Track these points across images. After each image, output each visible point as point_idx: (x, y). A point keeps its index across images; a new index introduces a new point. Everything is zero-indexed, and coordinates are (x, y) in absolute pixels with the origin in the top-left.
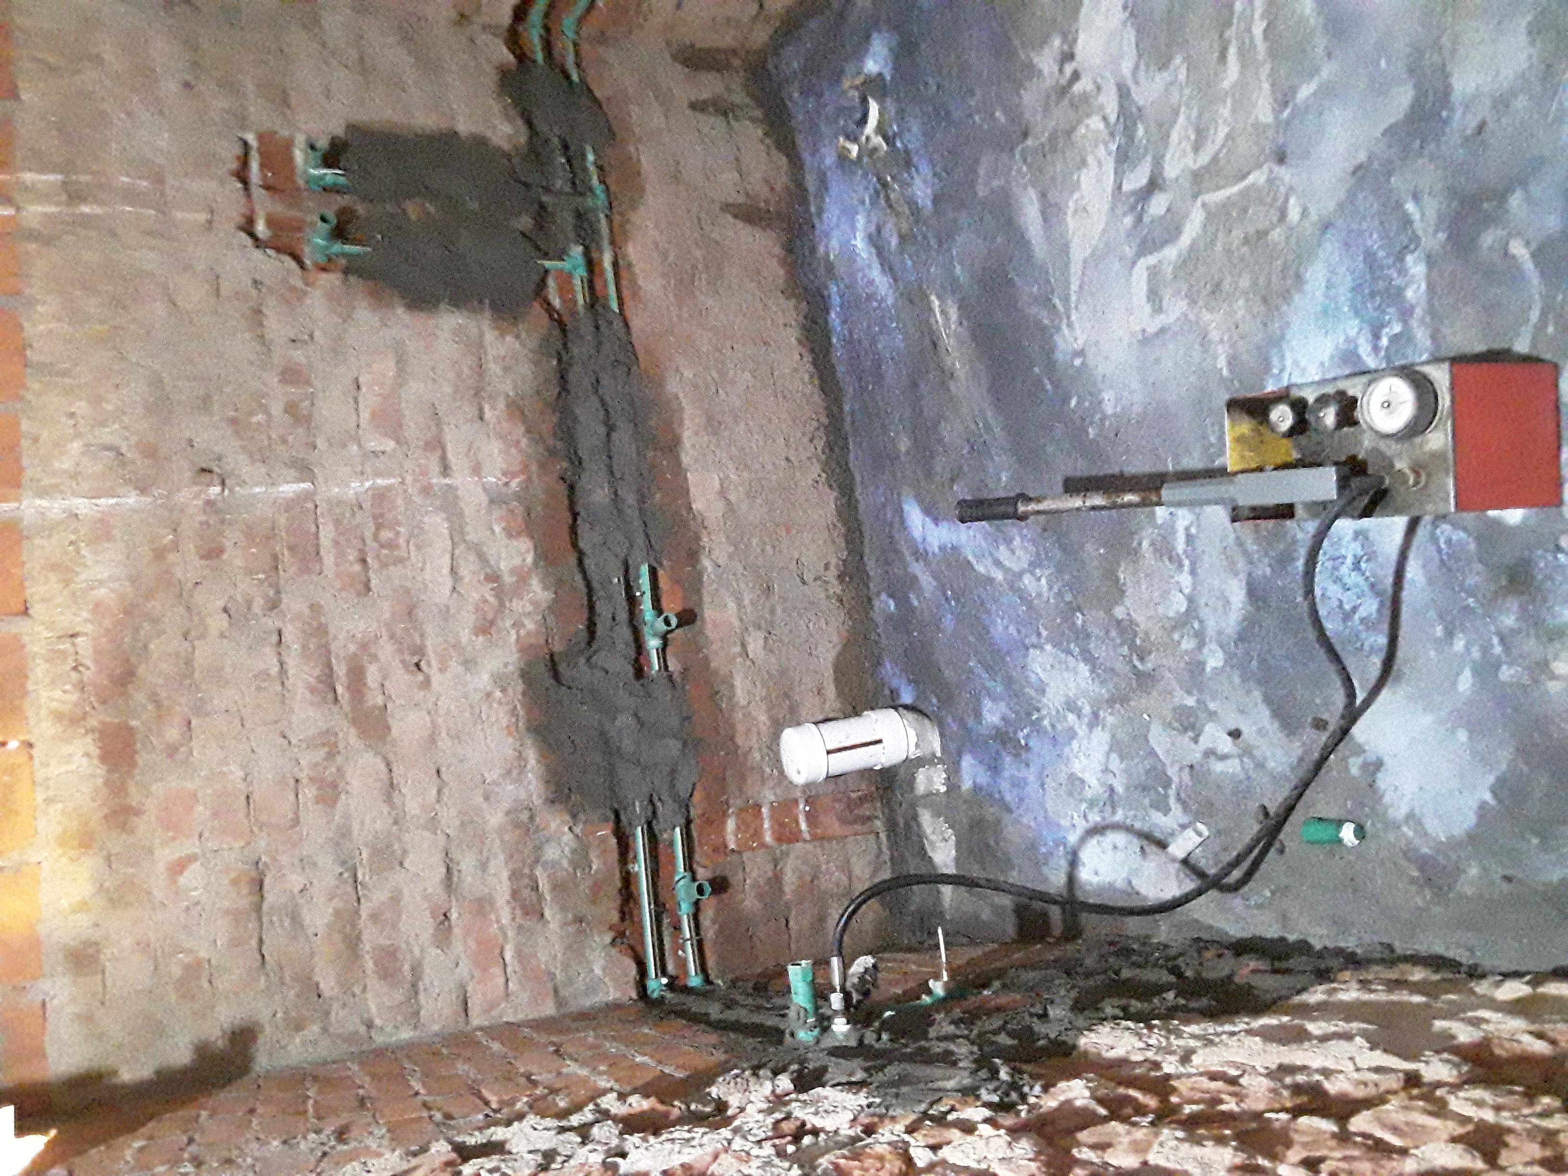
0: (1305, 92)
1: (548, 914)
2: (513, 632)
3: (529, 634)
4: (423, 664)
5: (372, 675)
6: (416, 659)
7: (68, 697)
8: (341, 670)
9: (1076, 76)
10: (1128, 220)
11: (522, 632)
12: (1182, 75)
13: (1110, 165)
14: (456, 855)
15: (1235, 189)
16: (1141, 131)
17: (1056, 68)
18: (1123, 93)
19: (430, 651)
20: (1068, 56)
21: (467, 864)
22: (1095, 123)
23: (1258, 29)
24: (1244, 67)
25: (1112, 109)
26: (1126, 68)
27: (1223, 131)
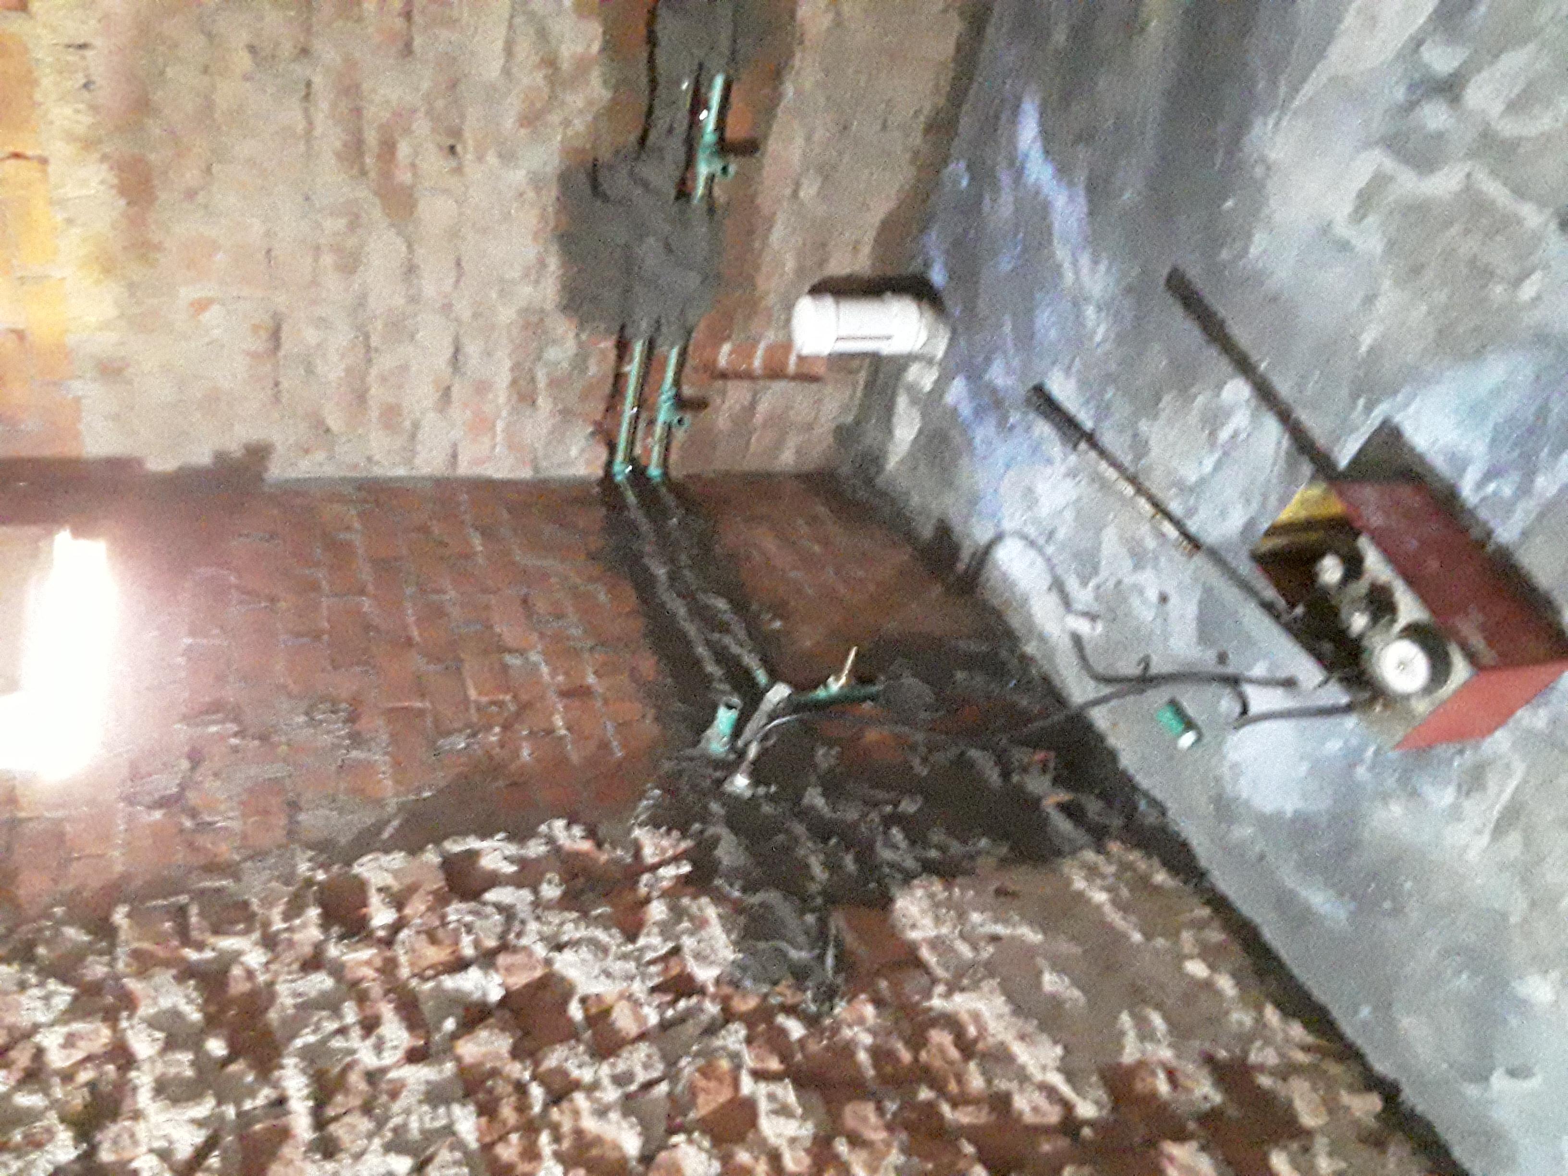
1: (540, 401)
2: (560, 130)
3: (577, 134)
4: (459, 148)
5: (404, 149)
6: (451, 142)
7: (80, 117)
8: (371, 137)
11: (570, 132)
14: (465, 340)
19: (467, 135)
21: (472, 349)
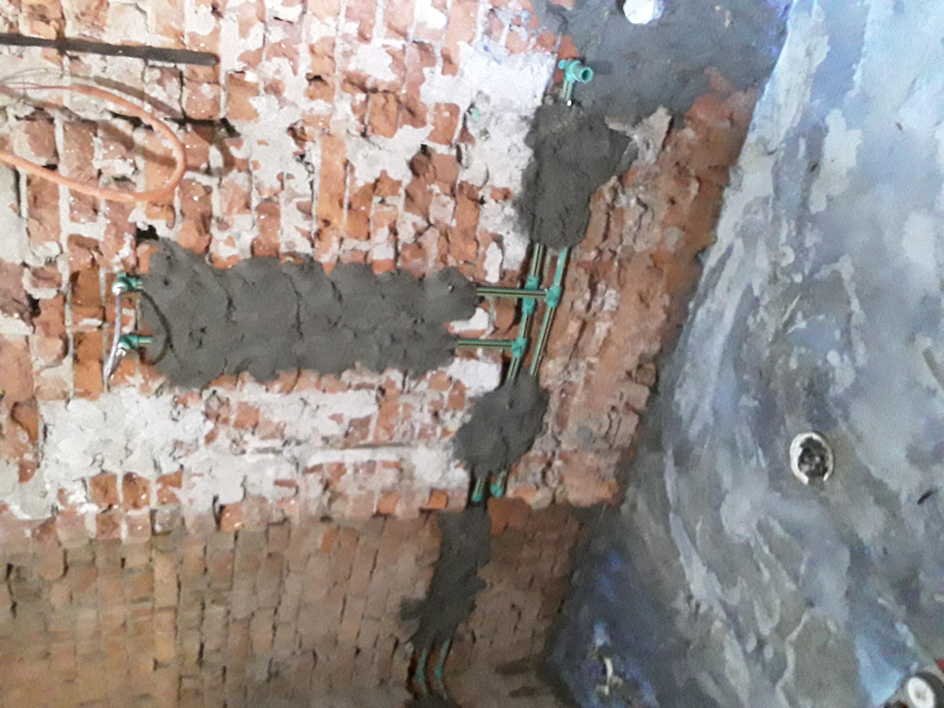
0: (803, 569)
9: (698, 606)
10: (759, 667)
12: (745, 584)
13: (735, 642)
15: (799, 628)
16: (741, 619)
17: (687, 605)
18: (724, 604)
20: (690, 598)
22: (718, 624)
23: (766, 550)
24: (770, 569)
25: (722, 614)
26: (718, 590)
27: (778, 602)
